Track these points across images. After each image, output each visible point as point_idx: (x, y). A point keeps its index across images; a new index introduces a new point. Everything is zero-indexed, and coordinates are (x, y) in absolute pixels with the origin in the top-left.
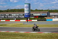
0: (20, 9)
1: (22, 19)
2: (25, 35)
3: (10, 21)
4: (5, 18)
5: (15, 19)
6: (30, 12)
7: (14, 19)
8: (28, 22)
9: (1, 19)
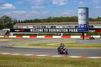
0: (70, 17)
1: (74, 34)
2: (80, 62)
3: (54, 37)
4: (44, 32)
5: (62, 34)
6: (87, 23)
7: (60, 35)
8: (84, 39)
9: (37, 33)
